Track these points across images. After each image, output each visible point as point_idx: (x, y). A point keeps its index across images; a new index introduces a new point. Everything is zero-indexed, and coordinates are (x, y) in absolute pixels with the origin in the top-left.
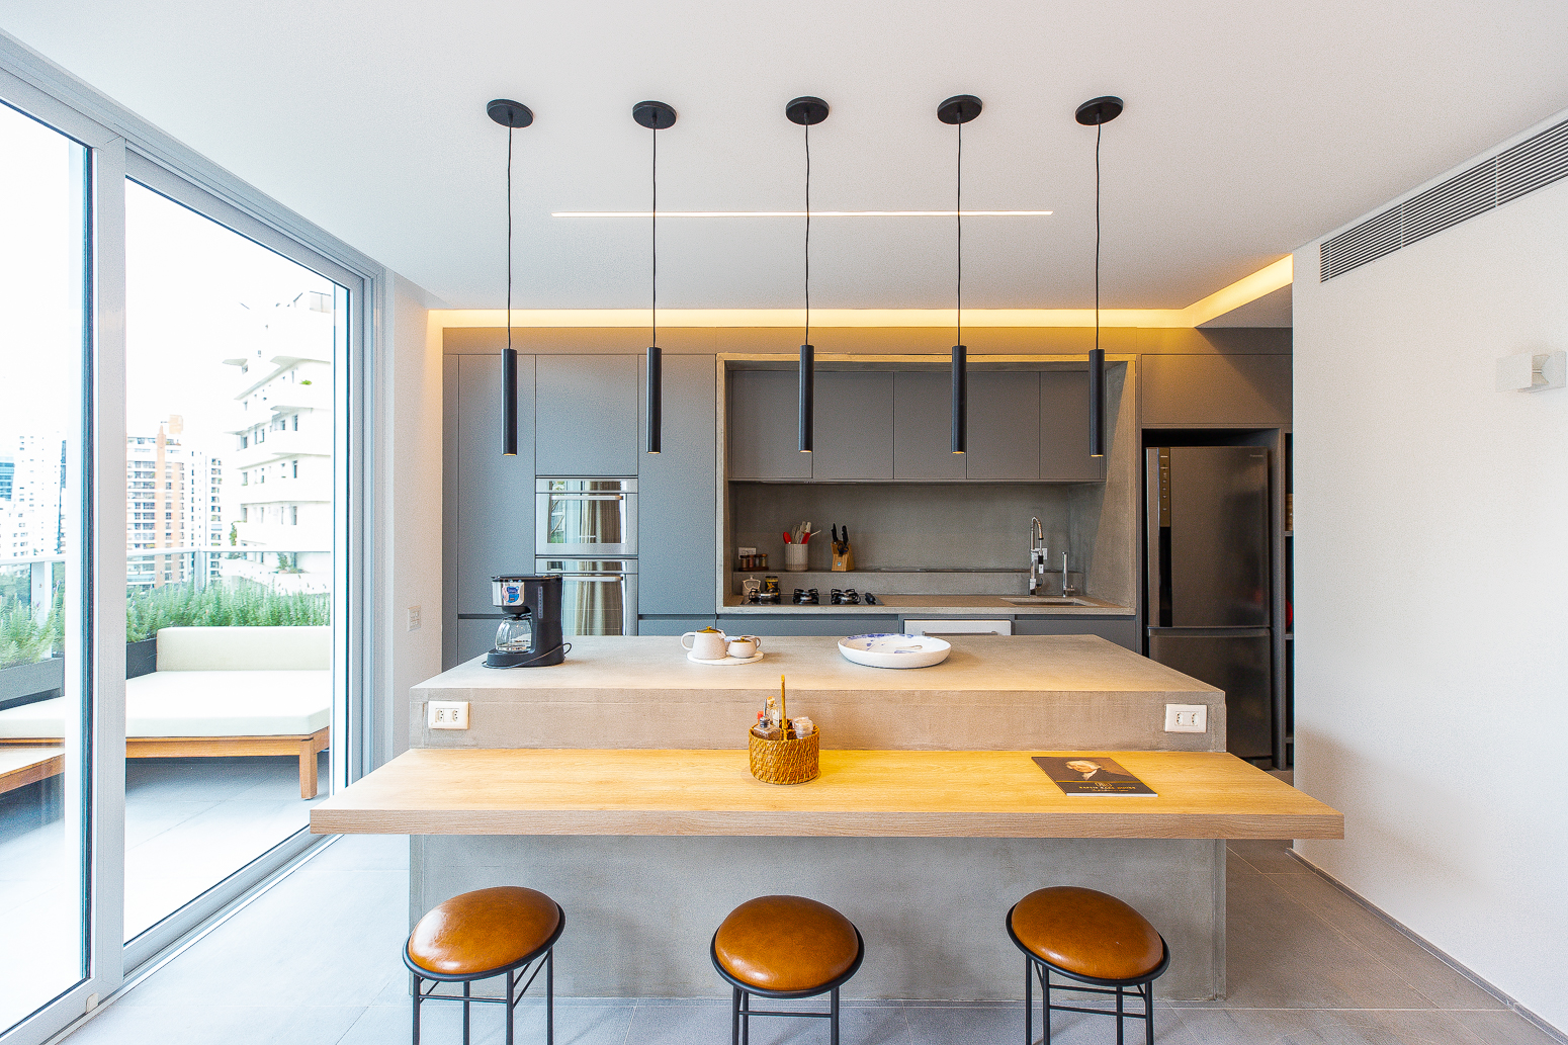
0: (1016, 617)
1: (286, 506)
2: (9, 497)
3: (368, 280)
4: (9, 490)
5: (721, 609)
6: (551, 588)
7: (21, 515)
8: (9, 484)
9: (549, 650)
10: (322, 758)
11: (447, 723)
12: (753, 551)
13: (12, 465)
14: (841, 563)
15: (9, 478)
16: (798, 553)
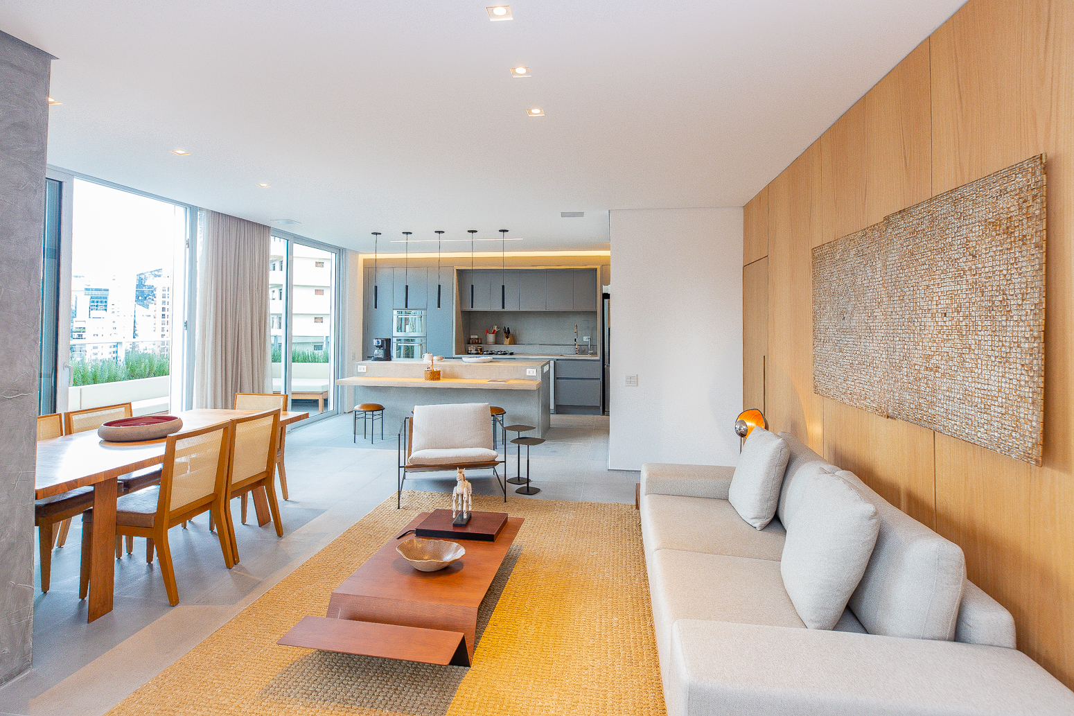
0: (557, 360)
1: (275, 317)
2: (106, 310)
3: (341, 250)
4: (106, 306)
5: (454, 356)
6: (388, 341)
7: (114, 322)
8: (106, 302)
9: (388, 357)
10: (326, 401)
11: (362, 371)
12: (477, 337)
13: (107, 290)
14: (507, 341)
15: (106, 298)
16: (491, 338)
